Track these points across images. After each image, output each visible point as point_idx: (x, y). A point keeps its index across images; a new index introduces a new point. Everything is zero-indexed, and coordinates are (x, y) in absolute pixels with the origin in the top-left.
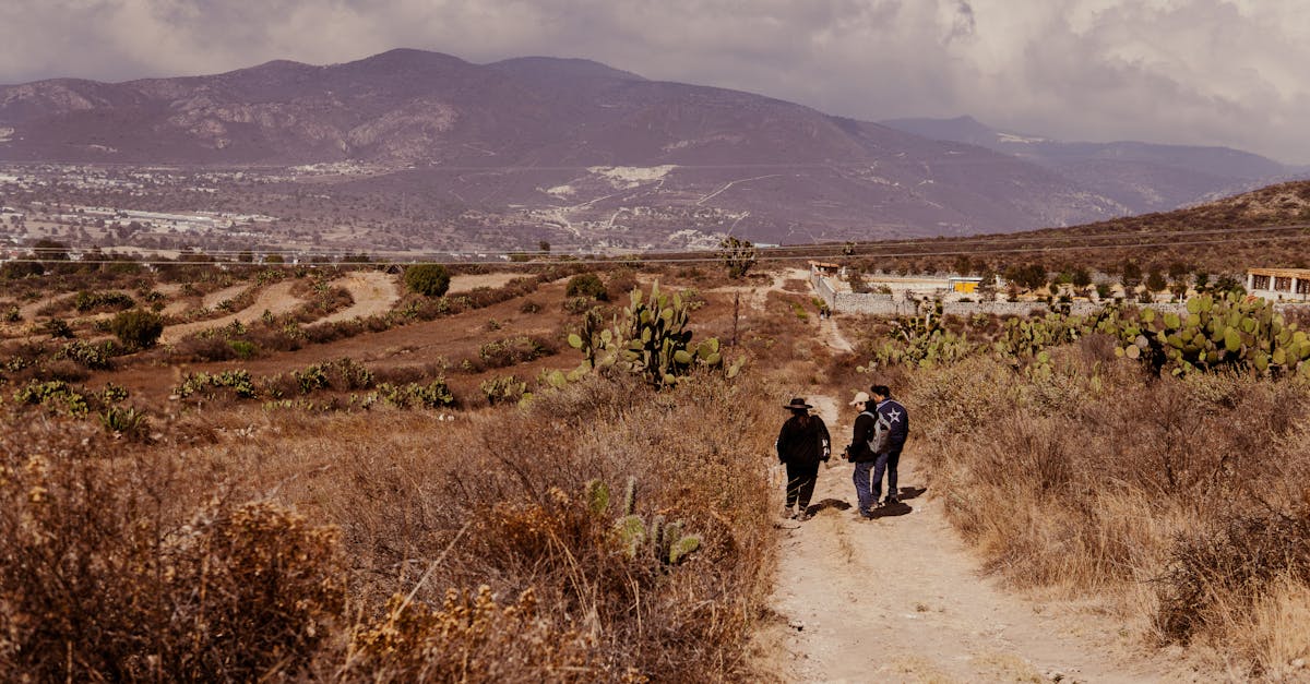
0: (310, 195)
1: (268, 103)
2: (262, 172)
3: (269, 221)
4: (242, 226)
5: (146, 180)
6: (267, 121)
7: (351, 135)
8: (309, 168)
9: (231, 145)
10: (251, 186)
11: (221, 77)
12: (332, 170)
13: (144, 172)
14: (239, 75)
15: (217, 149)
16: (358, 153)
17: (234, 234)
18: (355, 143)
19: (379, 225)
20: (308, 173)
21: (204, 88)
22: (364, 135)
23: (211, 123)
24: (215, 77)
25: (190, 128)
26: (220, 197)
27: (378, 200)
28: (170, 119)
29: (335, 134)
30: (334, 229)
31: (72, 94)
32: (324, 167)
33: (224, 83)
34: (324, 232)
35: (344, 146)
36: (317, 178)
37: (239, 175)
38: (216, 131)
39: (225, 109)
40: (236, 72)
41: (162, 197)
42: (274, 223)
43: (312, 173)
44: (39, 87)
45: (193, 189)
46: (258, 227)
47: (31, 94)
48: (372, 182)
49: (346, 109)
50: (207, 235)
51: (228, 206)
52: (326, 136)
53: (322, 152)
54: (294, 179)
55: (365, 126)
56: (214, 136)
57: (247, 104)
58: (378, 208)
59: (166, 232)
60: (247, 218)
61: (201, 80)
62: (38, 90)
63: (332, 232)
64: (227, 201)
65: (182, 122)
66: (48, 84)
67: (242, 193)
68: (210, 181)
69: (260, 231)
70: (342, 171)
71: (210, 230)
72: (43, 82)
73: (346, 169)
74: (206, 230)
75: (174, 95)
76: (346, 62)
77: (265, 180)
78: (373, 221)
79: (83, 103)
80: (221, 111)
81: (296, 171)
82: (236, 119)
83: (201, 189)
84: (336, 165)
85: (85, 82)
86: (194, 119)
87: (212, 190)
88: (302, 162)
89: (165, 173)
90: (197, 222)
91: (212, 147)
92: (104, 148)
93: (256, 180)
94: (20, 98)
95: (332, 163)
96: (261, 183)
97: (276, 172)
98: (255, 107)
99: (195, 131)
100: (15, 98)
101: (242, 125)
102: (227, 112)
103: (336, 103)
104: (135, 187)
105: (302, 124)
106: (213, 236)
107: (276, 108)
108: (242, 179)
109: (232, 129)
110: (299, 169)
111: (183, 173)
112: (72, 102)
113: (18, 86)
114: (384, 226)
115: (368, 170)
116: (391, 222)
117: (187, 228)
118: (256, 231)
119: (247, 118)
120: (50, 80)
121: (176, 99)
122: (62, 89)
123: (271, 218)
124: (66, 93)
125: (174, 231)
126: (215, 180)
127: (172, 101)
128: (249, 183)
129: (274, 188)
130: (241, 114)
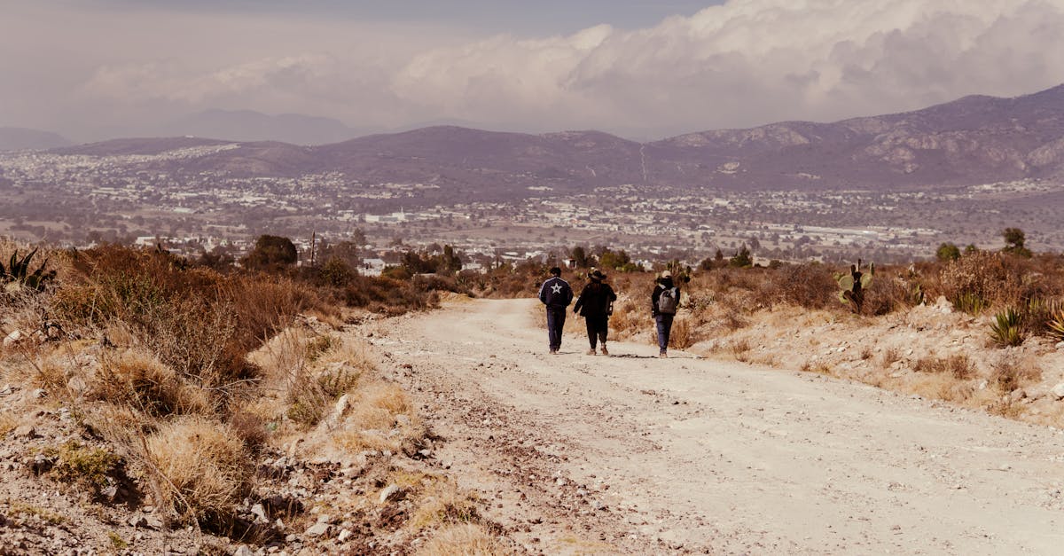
0: (981, 211)
1: (954, 131)
2: (941, 192)
3: (932, 233)
4: (904, 239)
5: (836, 201)
6: (951, 146)
7: (1030, 155)
8: (987, 187)
9: (917, 169)
10: (929, 204)
11: (919, 113)
12: (1009, 188)
13: (838, 195)
14: (935, 110)
15: (906, 173)
16: (1035, 172)
17: (892, 246)
18: (1035, 164)
19: (1040, 237)
20: (985, 191)
21: (903, 122)
22: (1043, 155)
23: (902, 151)
24: (914, 113)
25: (884, 156)
26: (896, 214)
27: (1047, 213)
28: (866, 150)
29: (1015, 156)
30: (992, 241)
31: (792, 134)
32: (1001, 186)
33: (921, 118)
34: (982, 243)
35: (1023, 166)
36: (993, 195)
37: (920, 195)
38: (905, 157)
39: (915, 138)
40: (933, 108)
41: (844, 215)
42: (936, 235)
43: (988, 192)
44: (767, 130)
45: (874, 208)
46: (919, 239)
47: (761, 136)
48: (1045, 198)
49: (1027, 133)
50: (867, 247)
51: (900, 221)
52: (1006, 158)
53: (1003, 171)
54: (970, 196)
55: (1045, 147)
56: (904, 163)
57: (934, 133)
58: (1043, 221)
59: (831, 244)
60: (912, 231)
61: (901, 116)
62: (766, 132)
63: (989, 243)
64: (900, 217)
65: (877, 151)
66: (774, 127)
67: (917, 209)
68: (892, 200)
69: (920, 242)
70: (1017, 189)
71: (871, 242)
72: (772, 125)
73: (1022, 186)
74: (867, 242)
75: (877, 131)
76: (1033, 93)
77: (942, 198)
78: (1036, 232)
79: (801, 140)
80: (911, 140)
81: (973, 190)
82: (924, 146)
83: (881, 208)
84: (1013, 183)
85: (804, 123)
86: (888, 148)
87: (891, 208)
88: (981, 182)
89: (855, 196)
90: (863, 235)
91: (902, 172)
92: (809, 176)
93: (935, 198)
94: (753, 139)
95: (1010, 182)
96: (938, 201)
97: (956, 191)
98: (942, 135)
99: (887, 158)
100: (749, 139)
101: (929, 151)
102: (916, 141)
103: (1017, 128)
104: (823, 207)
105: (984, 148)
106: (872, 248)
107: (960, 135)
108: (922, 198)
109: (919, 154)
110: (978, 188)
111: (870, 195)
112: (794, 140)
113: (752, 130)
114: (1045, 237)
115: (1044, 186)
116: (1054, 233)
117: (851, 241)
118: (917, 242)
119: (934, 145)
120: (777, 124)
121: (880, 134)
122: (786, 130)
123: (935, 231)
124: (789, 134)
125: (838, 243)
126: (897, 200)
127: (876, 134)
128: (928, 201)
129: (949, 205)
130: (929, 142)
